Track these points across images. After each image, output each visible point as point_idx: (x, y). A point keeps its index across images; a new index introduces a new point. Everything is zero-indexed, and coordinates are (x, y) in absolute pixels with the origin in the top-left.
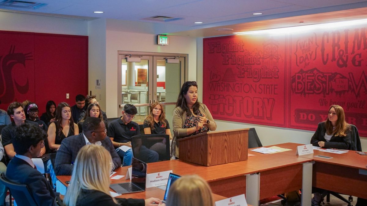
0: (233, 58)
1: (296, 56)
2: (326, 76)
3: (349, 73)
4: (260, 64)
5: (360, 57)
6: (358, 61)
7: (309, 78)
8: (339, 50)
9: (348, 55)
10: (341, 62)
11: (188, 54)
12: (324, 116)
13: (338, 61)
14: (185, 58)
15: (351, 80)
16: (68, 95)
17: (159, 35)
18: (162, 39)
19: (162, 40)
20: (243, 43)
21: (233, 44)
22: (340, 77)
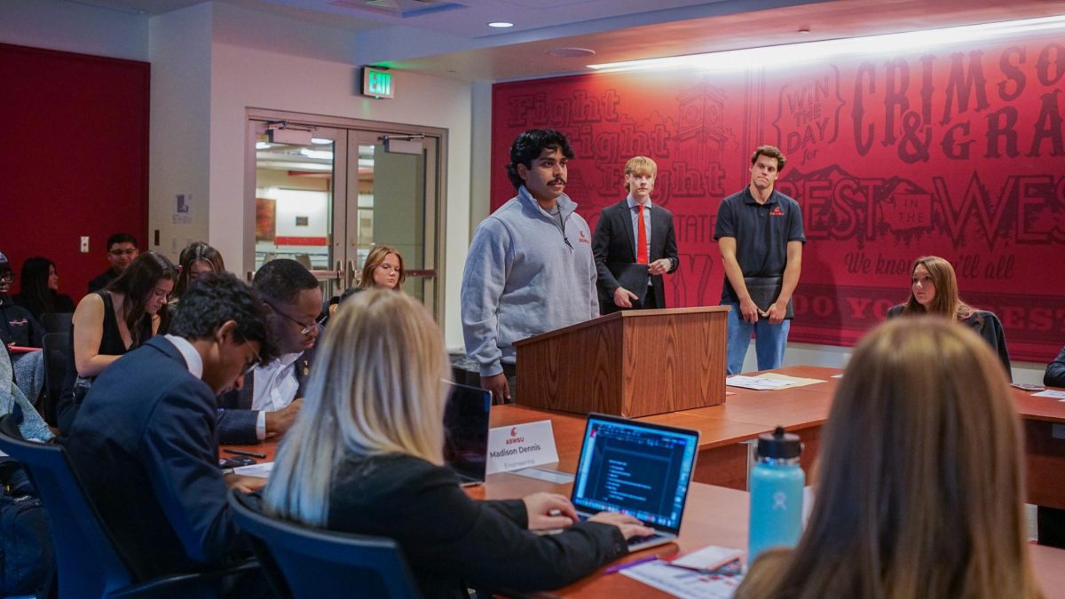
0: (586, 139)
1: (776, 131)
2: (867, 187)
3: (934, 178)
4: (667, 157)
5: (966, 133)
6: (961, 145)
7: (816, 193)
8: (905, 113)
9: (931, 129)
10: (911, 149)
11: (447, 130)
12: (860, 303)
13: (902, 146)
14: (438, 139)
15: (940, 197)
16: (85, 240)
17: (368, 66)
18: (375, 78)
19: (375, 82)
20: (615, 96)
21: (586, 98)
22: (907, 190)
